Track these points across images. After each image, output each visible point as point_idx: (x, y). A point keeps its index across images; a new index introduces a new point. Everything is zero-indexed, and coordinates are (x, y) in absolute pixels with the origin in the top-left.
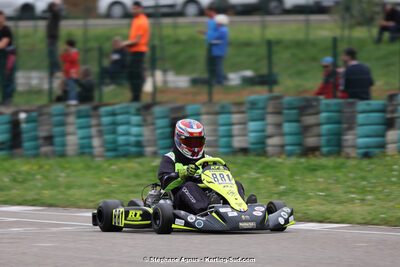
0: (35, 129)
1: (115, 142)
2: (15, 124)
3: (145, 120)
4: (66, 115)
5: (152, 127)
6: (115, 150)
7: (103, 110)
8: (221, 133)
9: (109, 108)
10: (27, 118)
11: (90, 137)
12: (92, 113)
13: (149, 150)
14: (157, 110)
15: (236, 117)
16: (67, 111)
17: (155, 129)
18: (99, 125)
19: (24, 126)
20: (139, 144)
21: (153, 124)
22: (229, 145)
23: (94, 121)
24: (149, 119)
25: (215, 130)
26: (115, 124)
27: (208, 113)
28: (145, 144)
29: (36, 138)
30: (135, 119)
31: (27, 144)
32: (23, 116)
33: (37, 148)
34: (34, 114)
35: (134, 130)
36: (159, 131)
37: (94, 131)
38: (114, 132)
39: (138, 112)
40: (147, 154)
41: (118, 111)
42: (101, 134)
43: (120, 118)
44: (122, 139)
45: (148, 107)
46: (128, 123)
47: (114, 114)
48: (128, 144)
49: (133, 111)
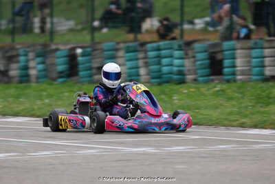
0: (89, 61)
1: (160, 71)
2: (72, 58)
3: (186, 54)
4: (117, 50)
5: (192, 59)
6: (160, 77)
7: (149, 46)
8: (253, 64)
9: (154, 45)
10: (82, 53)
11: (138, 67)
12: (139, 48)
13: (189, 77)
14: (197, 46)
15: (267, 52)
16: (117, 47)
17: (195, 61)
18: (146, 58)
19: (80, 59)
20: (180, 73)
21: (194, 57)
22: (262, 74)
23: (141, 55)
24: (190, 53)
25: (249, 62)
26: (159, 57)
27: (242, 49)
28: (187, 72)
29: (90, 68)
30: (177, 53)
31: (82, 73)
32: (79, 51)
33: (91, 76)
34: (89, 49)
35: (177, 62)
36: (198, 63)
37: (141, 62)
38: (159, 63)
39: (180, 48)
40: (188, 80)
41: (162, 47)
42: (147, 65)
43: (163, 52)
44: (165, 69)
45: (189, 44)
46: (171, 56)
47: (159, 49)
48: (171, 73)
49: (176, 47)
